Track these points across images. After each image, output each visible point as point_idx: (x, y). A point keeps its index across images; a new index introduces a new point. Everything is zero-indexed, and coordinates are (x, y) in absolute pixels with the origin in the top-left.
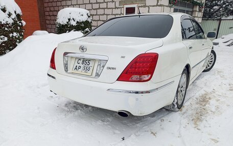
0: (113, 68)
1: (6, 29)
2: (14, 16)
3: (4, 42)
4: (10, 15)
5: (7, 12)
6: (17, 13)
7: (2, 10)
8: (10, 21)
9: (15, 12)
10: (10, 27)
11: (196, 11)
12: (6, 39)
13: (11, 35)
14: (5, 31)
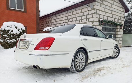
0: (33, 44)
1: (16, 36)
2: (21, 30)
3: (14, 42)
4: (19, 30)
5: (18, 29)
6: (23, 29)
7: (15, 28)
8: (19, 33)
9: (22, 29)
10: (18, 35)
11: (118, 28)
12: (15, 40)
13: (18, 39)
14: (15, 37)
